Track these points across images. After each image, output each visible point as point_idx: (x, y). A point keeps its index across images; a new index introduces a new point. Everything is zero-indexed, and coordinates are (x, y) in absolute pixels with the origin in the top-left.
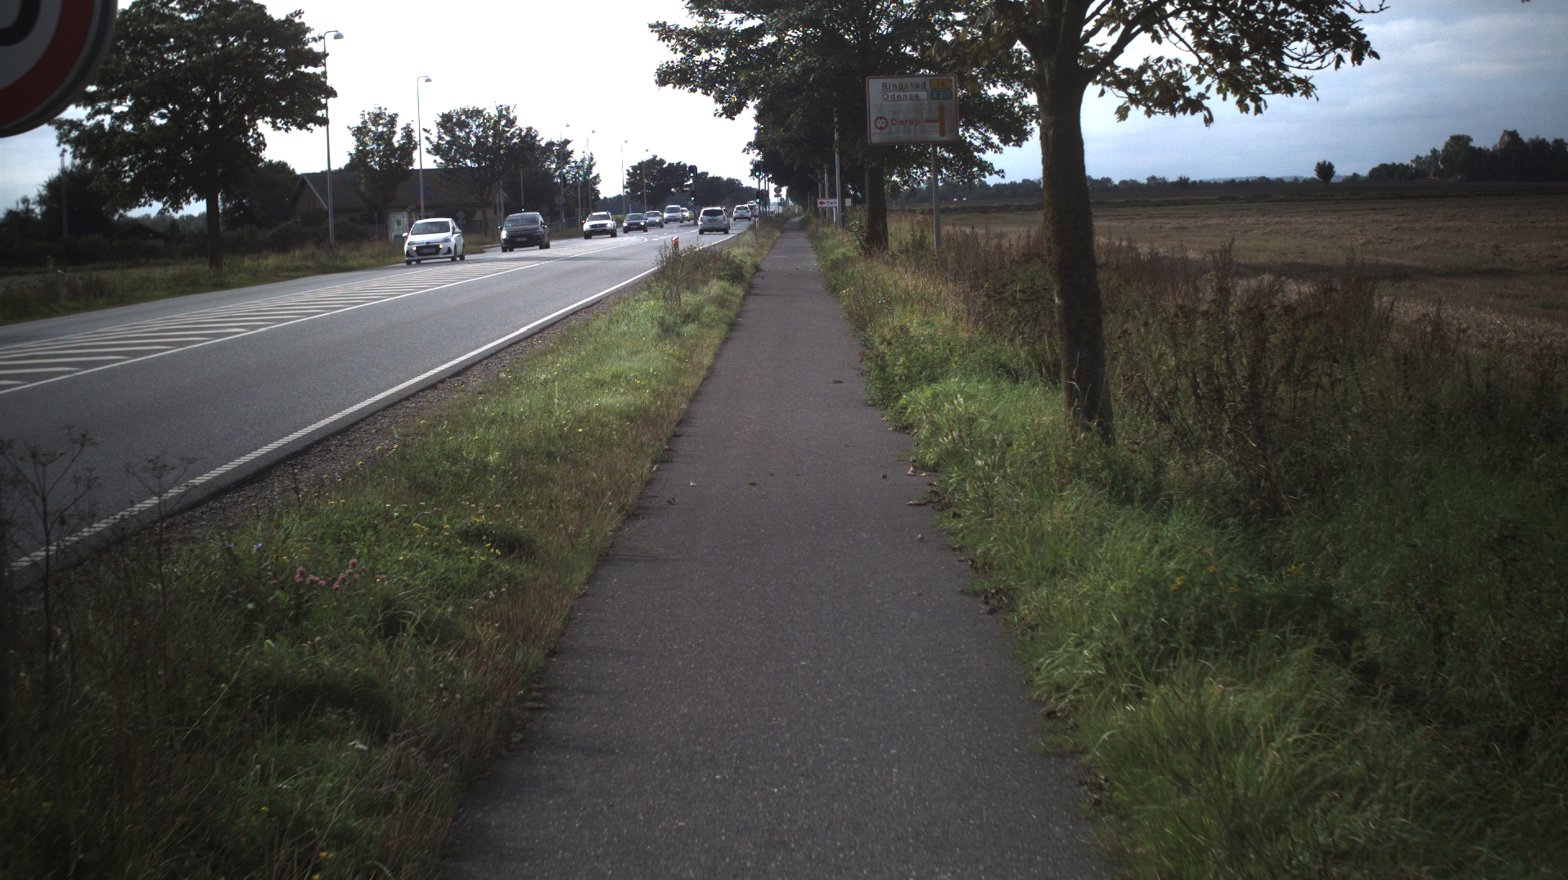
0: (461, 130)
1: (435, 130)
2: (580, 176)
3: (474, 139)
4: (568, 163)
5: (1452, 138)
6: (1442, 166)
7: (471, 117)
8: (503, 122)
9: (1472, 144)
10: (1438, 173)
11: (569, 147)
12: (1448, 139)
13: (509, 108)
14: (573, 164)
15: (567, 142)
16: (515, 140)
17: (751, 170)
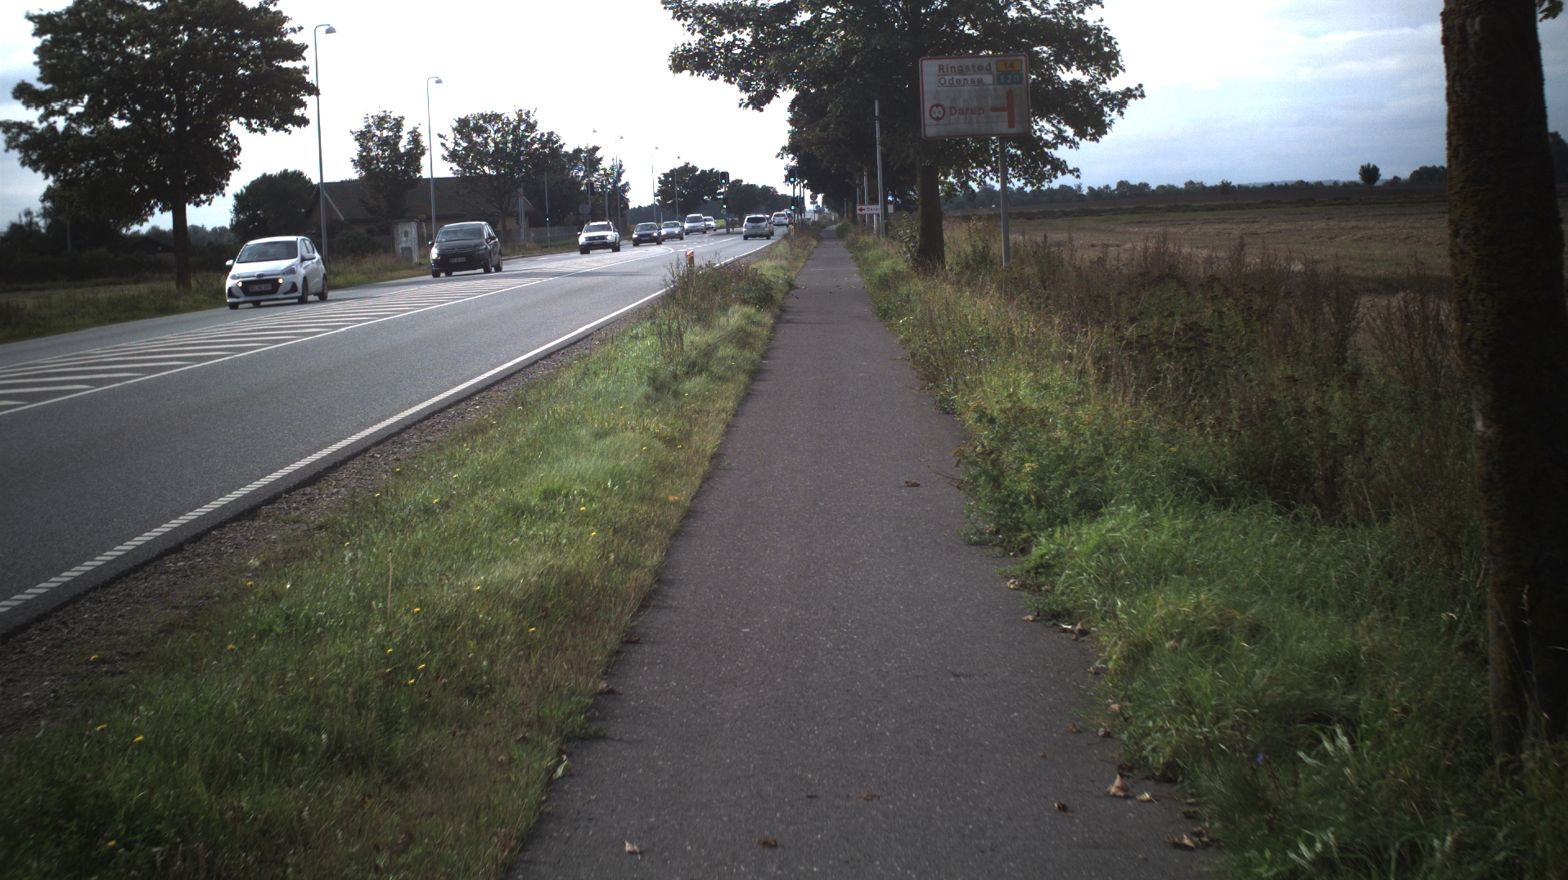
0: (478, 135)
1: (451, 136)
2: (610, 183)
3: (492, 144)
4: (597, 170)
7: (489, 122)
8: (523, 127)
11: (598, 155)
13: (529, 112)
14: (602, 172)
15: (596, 149)
16: (536, 146)
17: (786, 177)
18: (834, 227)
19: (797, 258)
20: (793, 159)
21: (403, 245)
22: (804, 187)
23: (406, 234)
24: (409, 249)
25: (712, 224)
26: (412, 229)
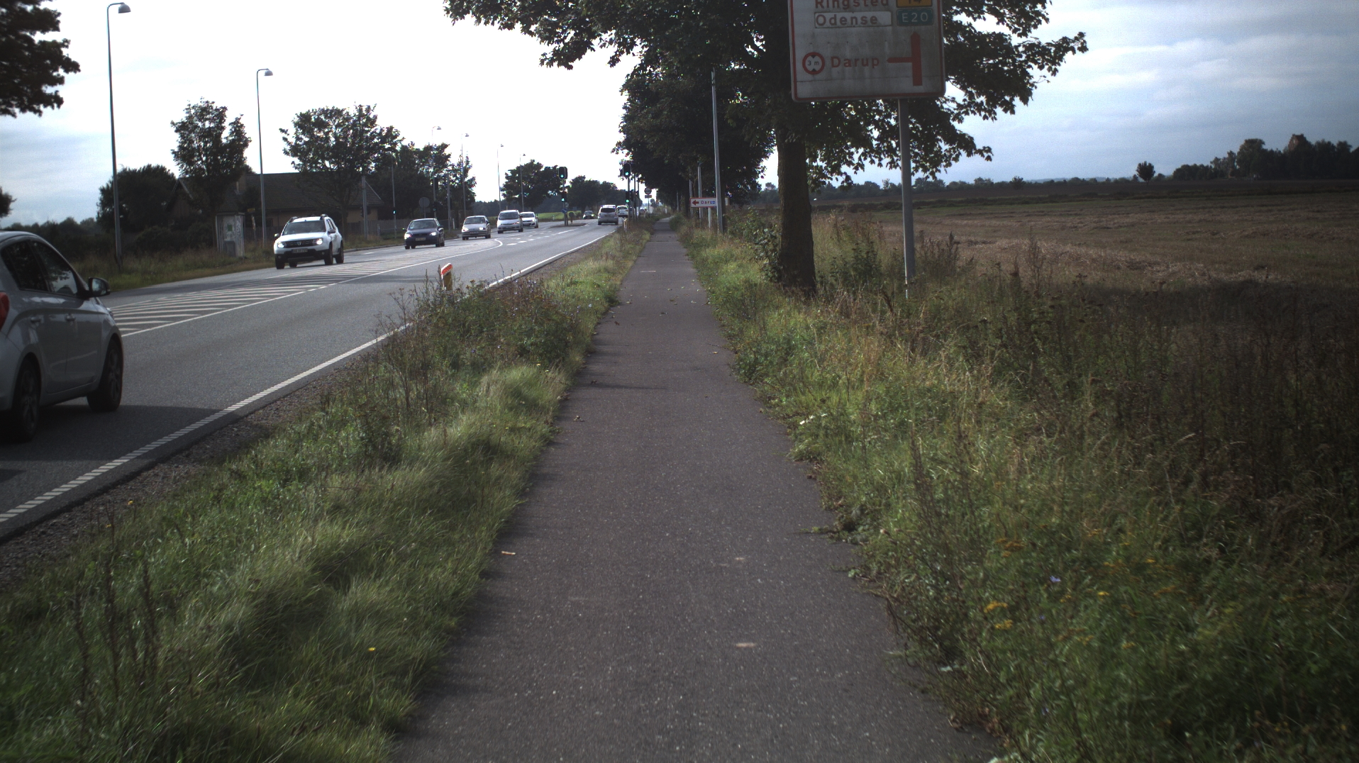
0: (320, 130)
1: (292, 130)
2: (457, 178)
3: (333, 139)
4: (446, 166)
5: (1248, 142)
6: (1238, 167)
7: (331, 118)
8: (363, 122)
9: (1264, 147)
10: (1235, 172)
11: (447, 152)
12: (1243, 142)
13: (369, 107)
14: (450, 168)
15: (444, 146)
16: (376, 140)
17: (621, 171)
18: (668, 219)
20: (628, 154)
21: (228, 239)
22: (639, 181)
23: (230, 228)
24: (232, 243)
26: (237, 223)
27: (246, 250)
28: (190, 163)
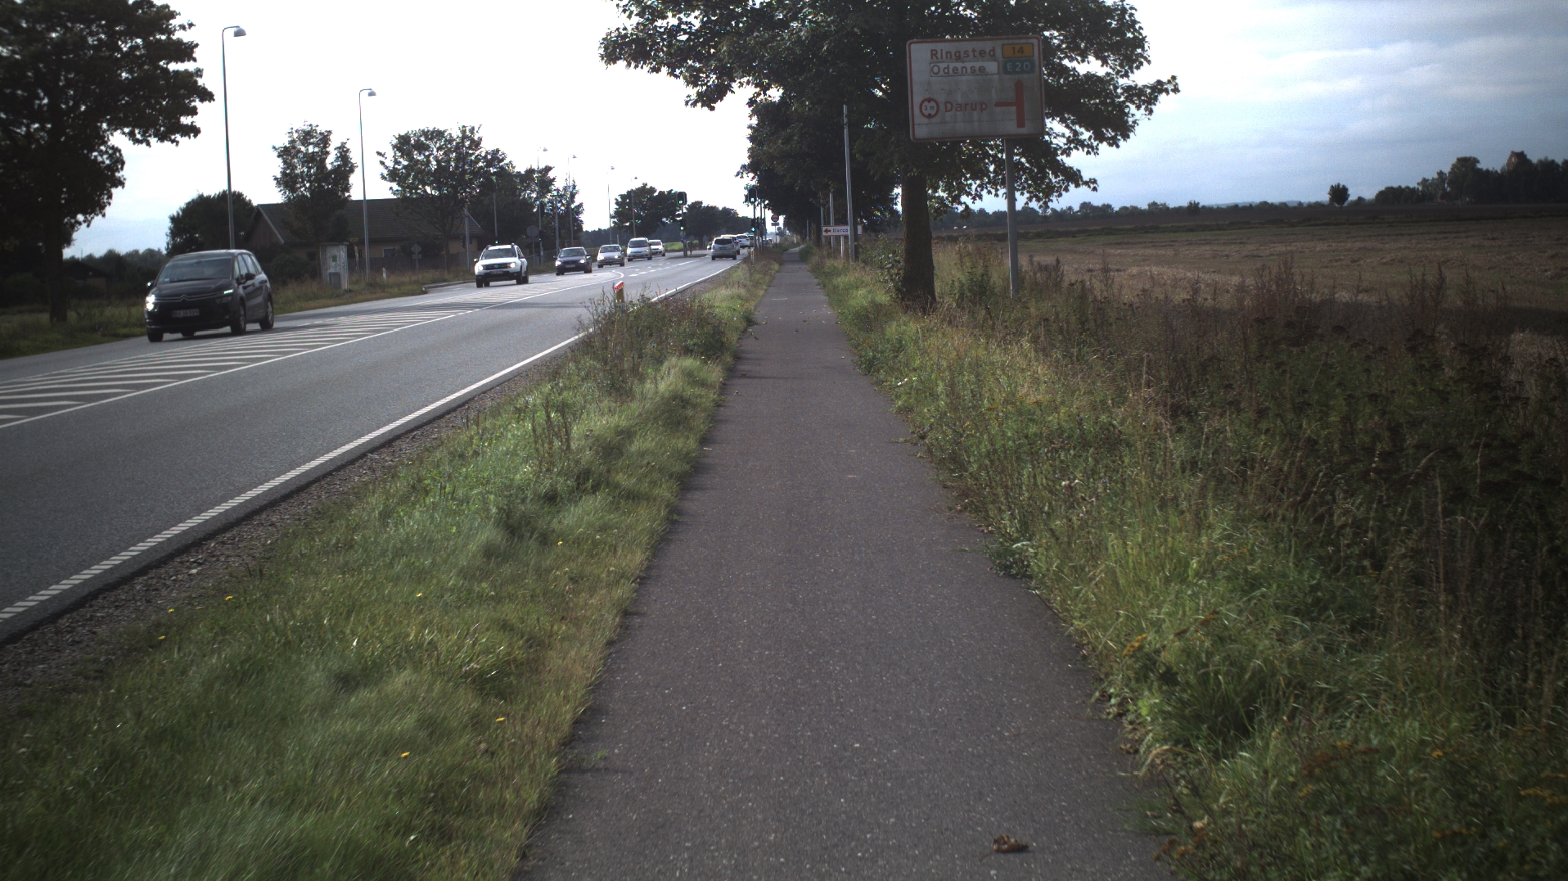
0: (420, 153)
1: (390, 153)
2: (562, 205)
3: (434, 163)
4: (550, 191)
5: (1460, 160)
6: (1448, 189)
7: (431, 139)
8: (467, 144)
9: (1479, 166)
10: (1445, 195)
11: (551, 175)
12: (1454, 161)
13: (473, 128)
14: (555, 193)
15: (548, 169)
16: (481, 164)
17: (746, 196)
18: (797, 249)
19: (757, 284)
20: (753, 178)
21: (332, 270)
22: (765, 207)
23: (334, 258)
24: (337, 275)
25: (660, 247)
26: (341, 253)
27: (350, 282)
28: (293, 189)
